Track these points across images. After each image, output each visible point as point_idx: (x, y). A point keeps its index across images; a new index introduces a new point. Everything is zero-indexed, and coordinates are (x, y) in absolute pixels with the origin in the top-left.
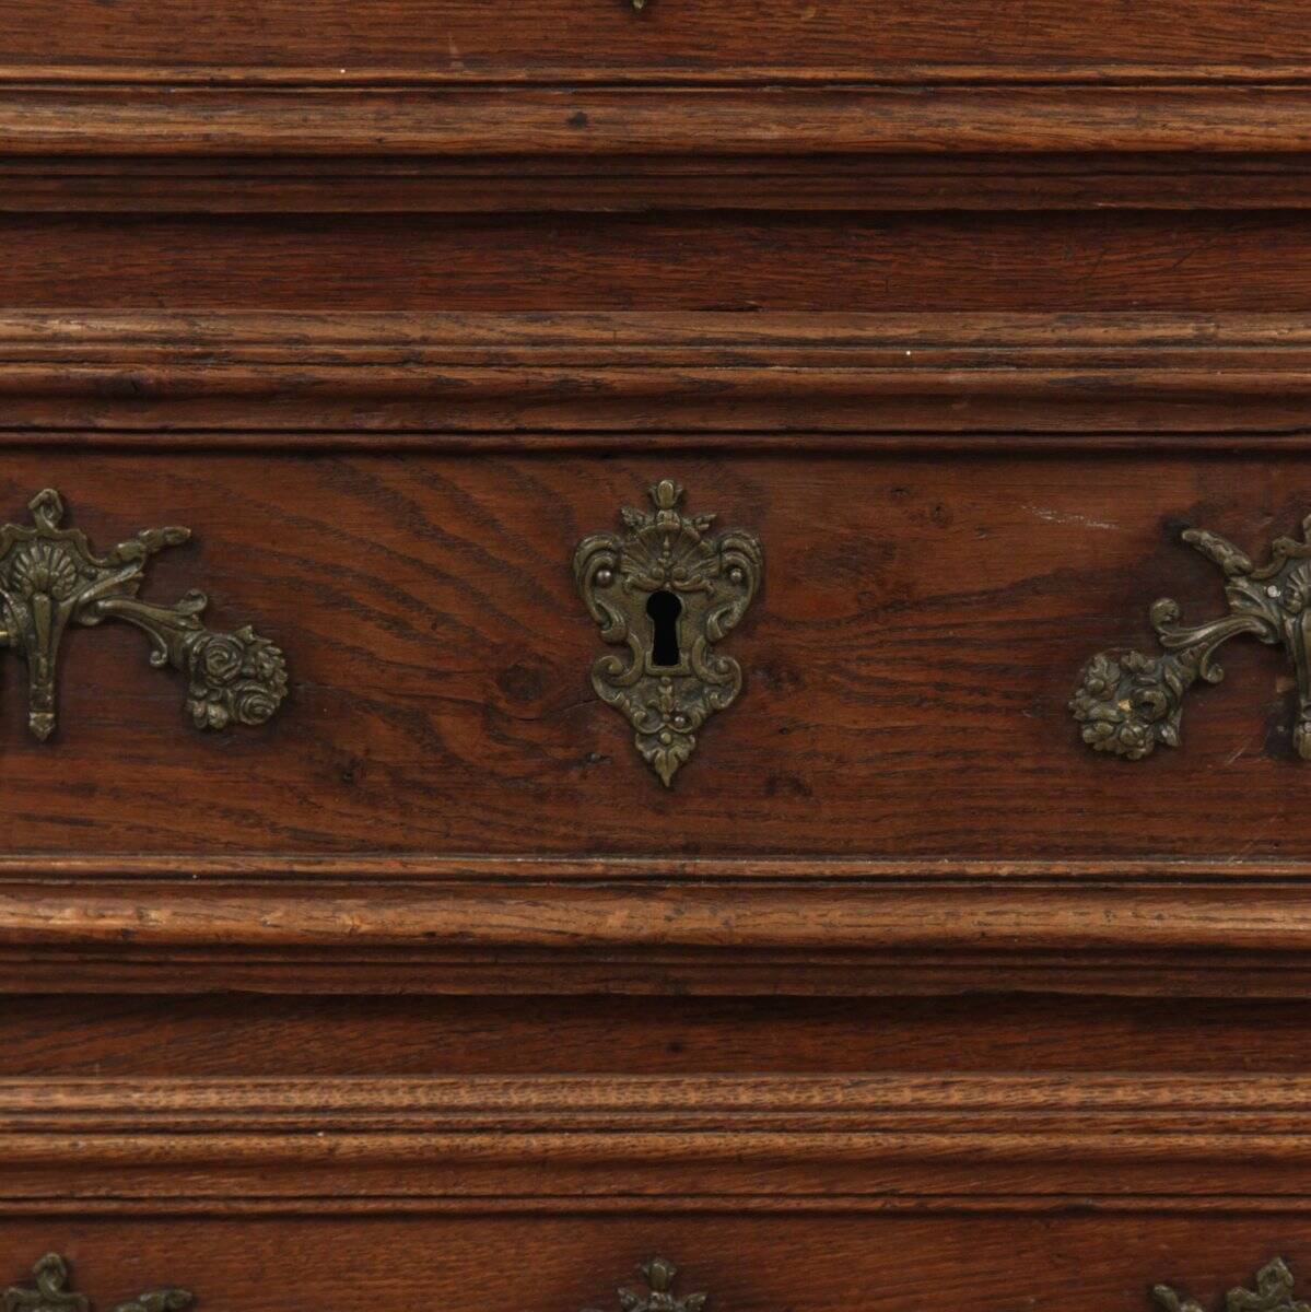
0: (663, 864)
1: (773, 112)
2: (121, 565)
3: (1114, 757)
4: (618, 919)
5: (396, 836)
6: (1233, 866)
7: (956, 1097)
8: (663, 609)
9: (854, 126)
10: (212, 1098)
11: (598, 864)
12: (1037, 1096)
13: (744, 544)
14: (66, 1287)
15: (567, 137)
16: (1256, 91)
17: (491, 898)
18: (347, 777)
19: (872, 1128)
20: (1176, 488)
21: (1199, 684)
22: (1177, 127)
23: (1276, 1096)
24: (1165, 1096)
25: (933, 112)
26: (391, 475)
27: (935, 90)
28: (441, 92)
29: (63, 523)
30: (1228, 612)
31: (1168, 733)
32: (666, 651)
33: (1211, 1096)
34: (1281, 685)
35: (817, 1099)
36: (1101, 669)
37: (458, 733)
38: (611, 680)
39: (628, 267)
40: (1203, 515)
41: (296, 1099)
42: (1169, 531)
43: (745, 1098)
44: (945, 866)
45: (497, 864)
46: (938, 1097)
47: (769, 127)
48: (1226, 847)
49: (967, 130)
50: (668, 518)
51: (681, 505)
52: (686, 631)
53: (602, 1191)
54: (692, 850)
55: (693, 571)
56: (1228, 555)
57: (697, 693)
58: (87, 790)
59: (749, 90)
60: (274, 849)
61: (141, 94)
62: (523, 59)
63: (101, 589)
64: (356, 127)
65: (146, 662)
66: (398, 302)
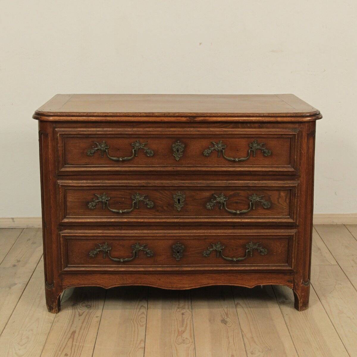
0: (179, 217)
1: (187, 168)
2: (143, 197)
3: (209, 210)
4: (176, 220)
5: (161, 215)
6: (216, 217)
7: (198, 231)
8: (179, 200)
9: (192, 169)
10: (149, 232)
11: (174, 217)
12: (204, 231)
13: (184, 196)
14: (139, 244)
15: (173, 170)
16: (218, 167)
17: (167, 219)
18: (158, 211)
19: (193, 234)
20: (213, 192)
21: (214, 205)
22: (213, 169)
23: (219, 231)
24: (212, 231)
25: (197, 168)
26: (161, 191)
27: (197, 167)
28: (164, 167)
29: (139, 194)
30: (216, 200)
31: (212, 208)
32: (179, 203)
33: (215, 231)
34: (220, 205)
35: (189, 232)
36: (208, 204)
37: (165, 208)
38: (175, 205)
39: (177, 177)
40: (215, 194)
41: (154, 232)
42: (213, 195)
43: (184, 232)
44: (198, 217)
45: (168, 217)
46: (197, 232)
47: (186, 169)
48: (216, 215)
49: (199, 169)
50: (179, 194)
51: (180, 193)
52: (181, 202)
53: (174, 238)
54: (181, 216)
55: (181, 197)
56: (216, 196)
57: (181, 205)
58: (140, 212)
59: (184, 167)
60: (153, 216)
61: (144, 167)
62: (170, 164)
63: (142, 199)
64: (159, 169)
65: (144, 204)
66: (162, 180)
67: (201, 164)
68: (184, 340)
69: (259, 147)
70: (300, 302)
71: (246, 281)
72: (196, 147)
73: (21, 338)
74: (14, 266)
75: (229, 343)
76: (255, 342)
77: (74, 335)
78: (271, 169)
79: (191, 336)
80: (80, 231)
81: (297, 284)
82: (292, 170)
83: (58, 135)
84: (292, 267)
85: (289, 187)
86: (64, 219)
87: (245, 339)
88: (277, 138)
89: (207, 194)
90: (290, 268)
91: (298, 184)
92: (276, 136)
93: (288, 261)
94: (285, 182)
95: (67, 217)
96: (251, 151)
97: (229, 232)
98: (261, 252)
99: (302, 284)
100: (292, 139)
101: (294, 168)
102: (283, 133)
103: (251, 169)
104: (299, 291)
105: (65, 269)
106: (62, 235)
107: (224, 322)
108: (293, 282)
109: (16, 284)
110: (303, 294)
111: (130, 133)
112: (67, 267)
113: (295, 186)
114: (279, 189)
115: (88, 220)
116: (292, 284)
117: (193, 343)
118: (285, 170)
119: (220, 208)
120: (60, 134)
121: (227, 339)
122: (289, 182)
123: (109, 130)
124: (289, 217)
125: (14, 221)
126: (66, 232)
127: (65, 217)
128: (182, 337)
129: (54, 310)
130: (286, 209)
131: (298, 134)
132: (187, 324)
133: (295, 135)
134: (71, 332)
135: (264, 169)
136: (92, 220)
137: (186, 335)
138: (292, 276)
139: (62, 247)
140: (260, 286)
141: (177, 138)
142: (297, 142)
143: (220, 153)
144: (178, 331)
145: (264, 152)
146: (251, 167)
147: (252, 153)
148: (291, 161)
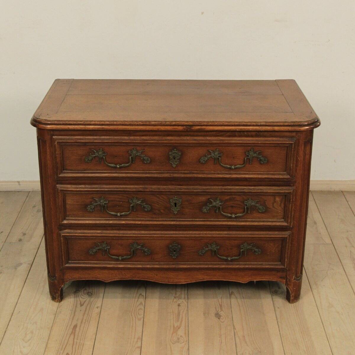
0: (175, 219)
2: (140, 201)
3: (204, 213)
4: (172, 223)
5: (157, 217)
6: (212, 219)
7: (194, 233)
8: (175, 204)
9: (188, 176)
10: (146, 232)
11: (171, 219)
12: (199, 233)
13: (181, 200)
14: (137, 243)
15: (170, 176)
16: (214, 174)
17: (164, 221)
18: (155, 214)
19: (189, 235)
20: (209, 197)
21: (210, 209)
22: (209, 176)
23: (215, 233)
24: (207, 233)
25: (193, 175)
26: (158, 196)
27: (193, 173)
28: (161, 173)
29: (136, 198)
30: (212, 204)
31: (208, 211)
32: (176, 206)
33: (210, 233)
34: (216, 208)
35: (185, 233)
36: (204, 207)
37: (162, 211)
38: (172, 208)
39: (173, 183)
40: (211, 198)
41: (151, 232)
42: (209, 199)
43: (181, 233)
44: (194, 219)
45: (164, 219)
46: (193, 233)
47: (183, 176)
48: (212, 218)
49: (196, 176)
50: (176, 198)
51: (177, 197)
52: (177, 205)
53: (171, 238)
54: (177, 218)
55: (177, 202)
56: (212, 200)
57: (177, 209)
58: (138, 214)
59: (181, 173)
60: (150, 218)
61: (141, 173)
62: (167, 171)
63: (139, 202)
64: (156, 175)
65: (141, 207)
66: (159, 185)
67: (197, 171)
68: (178, 339)
69: (255, 155)
70: (291, 296)
71: (240, 277)
72: (192, 154)
73: (26, 333)
74: (20, 240)
75: (221, 342)
76: (246, 342)
77: (75, 331)
78: (266, 176)
79: (185, 334)
80: (80, 231)
81: (289, 280)
82: (289, 177)
83: (56, 143)
84: (284, 266)
85: (285, 193)
86: (64, 220)
87: (237, 339)
88: (274, 146)
89: (203, 199)
90: (283, 267)
91: (293, 190)
92: (273, 145)
93: (281, 260)
94: (281, 188)
95: (67, 218)
96: (247, 158)
97: (224, 233)
98: (255, 251)
99: (294, 280)
100: (288, 147)
101: (289, 175)
102: (280, 142)
103: (247, 176)
104: (291, 286)
105: (67, 265)
106: (62, 235)
107: (218, 316)
108: (286, 278)
109: (21, 264)
110: (295, 289)
111: (127, 141)
112: (68, 263)
113: (291, 192)
114: (274, 195)
115: (87, 222)
116: (285, 280)
117: (187, 341)
118: (281, 177)
119: (216, 212)
120: (58, 142)
121: (220, 338)
122: (284, 188)
123: (105, 138)
124: (283, 220)
125: (20, 185)
126: (66, 232)
127: (65, 219)
128: (177, 334)
129: (56, 300)
130: (280, 212)
131: (295, 143)
132: (182, 318)
133: (292, 144)
134: (72, 327)
135: (260, 176)
136: (91, 222)
137: (181, 332)
138: (284, 273)
139: (63, 246)
140: (254, 281)
141: (173, 147)
142: (294, 151)
143: (217, 161)
144: (174, 326)
145: (261, 160)
146: (247, 174)
147: (247, 161)
148: (287, 169)
